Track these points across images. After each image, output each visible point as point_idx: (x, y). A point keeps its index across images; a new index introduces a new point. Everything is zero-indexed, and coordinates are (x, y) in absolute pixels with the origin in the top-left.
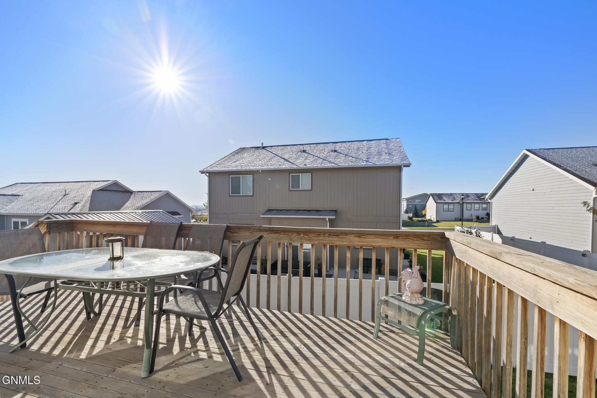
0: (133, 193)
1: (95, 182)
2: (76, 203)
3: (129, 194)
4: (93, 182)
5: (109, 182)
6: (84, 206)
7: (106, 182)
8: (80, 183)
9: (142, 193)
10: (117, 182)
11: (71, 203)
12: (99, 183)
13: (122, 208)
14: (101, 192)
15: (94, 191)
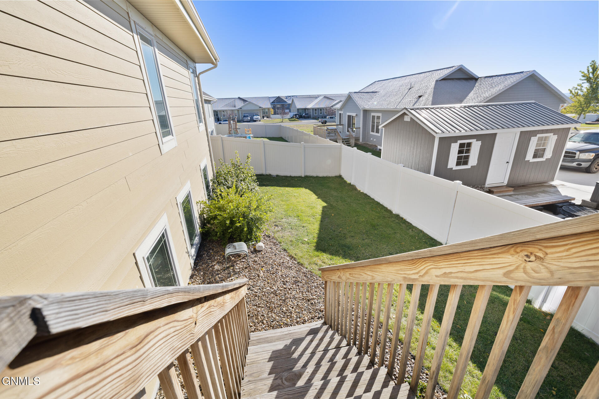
0: (479, 80)
1: (438, 71)
2: (420, 97)
3: (472, 82)
4: (435, 72)
5: (454, 68)
6: (427, 99)
7: (450, 69)
8: (423, 74)
9: (491, 79)
10: (462, 67)
11: (415, 97)
12: (442, 71)
13: (465, 100)
14: (443, 81)
15: (437, 81)
